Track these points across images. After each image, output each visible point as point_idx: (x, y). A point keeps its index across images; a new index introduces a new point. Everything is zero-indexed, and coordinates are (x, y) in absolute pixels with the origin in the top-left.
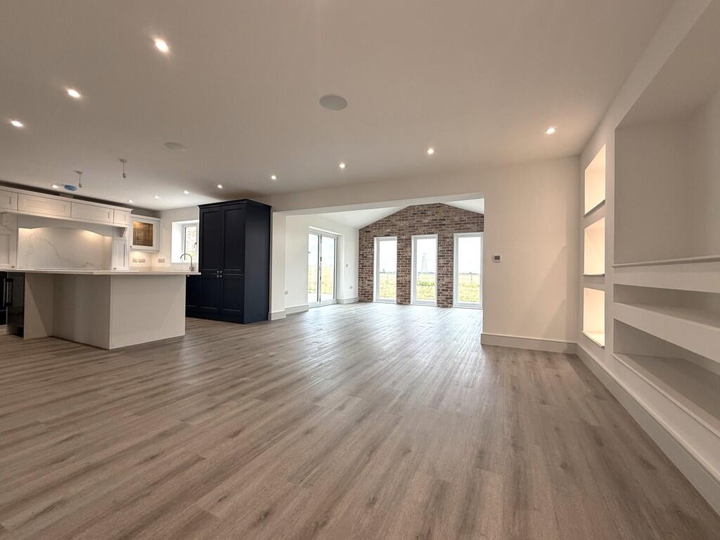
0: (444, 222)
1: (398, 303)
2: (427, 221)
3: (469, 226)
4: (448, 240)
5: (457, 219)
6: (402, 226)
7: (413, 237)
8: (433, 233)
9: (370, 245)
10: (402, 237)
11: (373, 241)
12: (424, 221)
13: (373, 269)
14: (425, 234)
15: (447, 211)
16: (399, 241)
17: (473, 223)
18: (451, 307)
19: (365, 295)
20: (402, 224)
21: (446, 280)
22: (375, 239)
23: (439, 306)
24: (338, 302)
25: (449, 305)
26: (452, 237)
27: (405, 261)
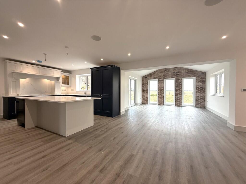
0: (178, 74)
1: (159, 105)
2: (171, 73)
3: (189, 75)
4: (180, 80)
5: (184, 72)
6: (160, 75)
7: (164, 79)
8: (173, 78)
9: (147, 83)
10: (160, 79)
11: (148, 81)
12: (170, 73)
13: (148, 92)
14: (170, 78)
15: (179, 69)
16: (159, 81)
17: (191, 74)
18: (181, 106)
19: (145, 102)
20: (160, 74)
21: (179, 96)
22: (149, 80)
23: (176, 106)
24: (136, 105)
25: (180, 106)
26: (182, 79)
27: (161, 89)
